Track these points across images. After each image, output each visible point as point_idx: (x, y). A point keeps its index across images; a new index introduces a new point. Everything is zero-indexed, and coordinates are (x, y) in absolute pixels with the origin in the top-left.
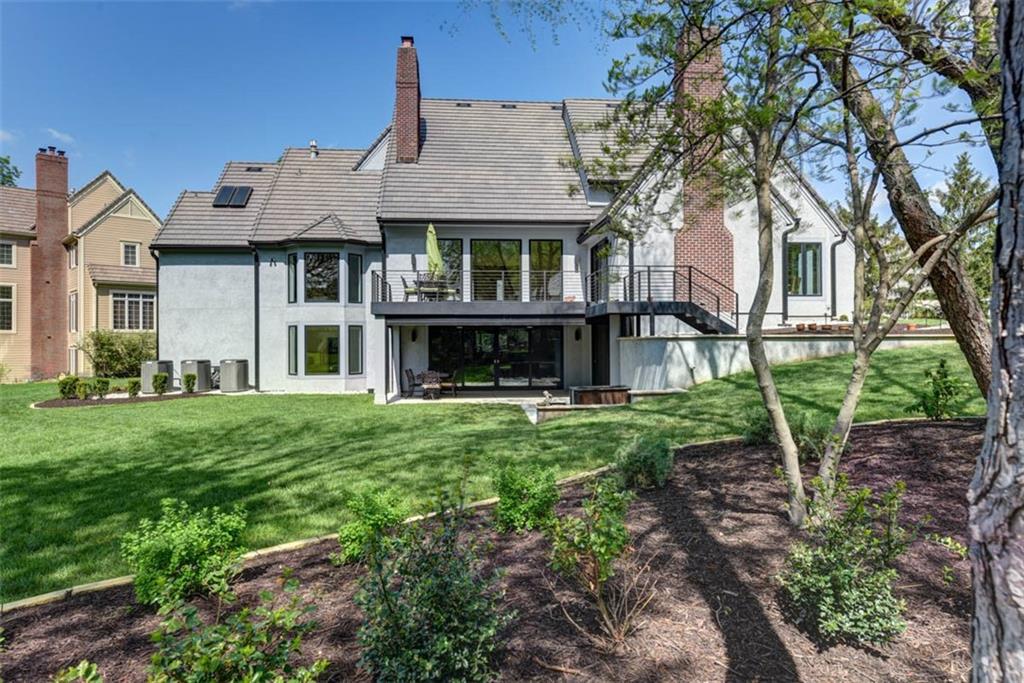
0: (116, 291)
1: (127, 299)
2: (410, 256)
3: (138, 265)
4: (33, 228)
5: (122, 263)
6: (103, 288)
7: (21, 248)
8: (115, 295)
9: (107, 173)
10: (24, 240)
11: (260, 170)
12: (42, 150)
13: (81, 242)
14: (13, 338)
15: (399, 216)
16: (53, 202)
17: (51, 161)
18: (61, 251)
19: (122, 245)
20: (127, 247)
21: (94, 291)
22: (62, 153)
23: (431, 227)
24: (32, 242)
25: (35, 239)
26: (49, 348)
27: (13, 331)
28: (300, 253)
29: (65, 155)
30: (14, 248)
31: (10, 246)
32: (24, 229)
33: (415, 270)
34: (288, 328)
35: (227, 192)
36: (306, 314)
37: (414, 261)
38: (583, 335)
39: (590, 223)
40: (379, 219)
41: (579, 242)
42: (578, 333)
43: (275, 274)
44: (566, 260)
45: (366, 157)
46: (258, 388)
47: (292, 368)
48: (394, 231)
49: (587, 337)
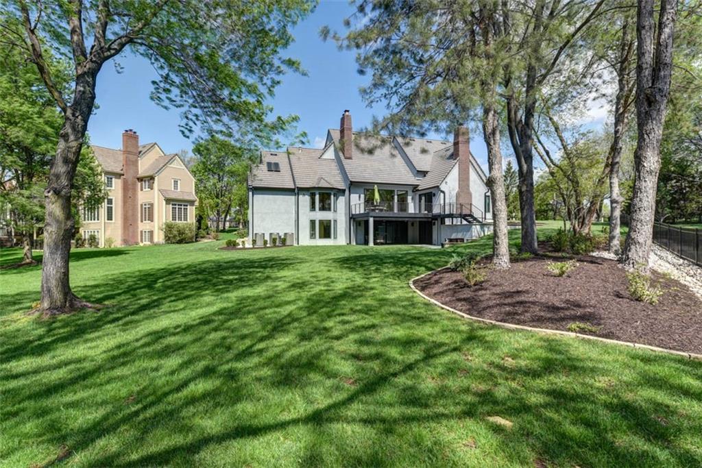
0: (174, 203)
1: (177, 207)
2: (358, 195)
3: (179, 190)
4: (122, 170)
5: (173, 189)
6: (168, 201)
7: (117, 180)
8: (173, 205)
9: (156, 144)
10: (119, 176)
11: (276, 155)
12: (127, 131)
13: (156, 178)
14: (113, 225)
15: (357, 180)
16: (132, 157)
17: (131, 137)
18: (135, 182)
19: (173, 181)
20: (175, 181)
21: (164, 202)
22: (135, 133)
23: (376, 186)
24: (122, 177)
25: (123, 175)
26: (131, 230)
27: (113, 221)
28: (317, 192)
29: (137, 134)
30: (113, 179)
31: (111, 178)
32: (118, 170)
33: (360, 200)
34: (311, 221)
35: (269, 164)
36: (320, 215)
37: (360, 197)
38: (415, 225)
39: (418, 185)
40: (351, 182)
41: (413, 191)
42: (413, 224)
43: (305, 200)
44: (409, 198)
45: (323, 154)
46: (298, 244)
47: (312, 236)
48: (354, 186)
49: (417, 226)
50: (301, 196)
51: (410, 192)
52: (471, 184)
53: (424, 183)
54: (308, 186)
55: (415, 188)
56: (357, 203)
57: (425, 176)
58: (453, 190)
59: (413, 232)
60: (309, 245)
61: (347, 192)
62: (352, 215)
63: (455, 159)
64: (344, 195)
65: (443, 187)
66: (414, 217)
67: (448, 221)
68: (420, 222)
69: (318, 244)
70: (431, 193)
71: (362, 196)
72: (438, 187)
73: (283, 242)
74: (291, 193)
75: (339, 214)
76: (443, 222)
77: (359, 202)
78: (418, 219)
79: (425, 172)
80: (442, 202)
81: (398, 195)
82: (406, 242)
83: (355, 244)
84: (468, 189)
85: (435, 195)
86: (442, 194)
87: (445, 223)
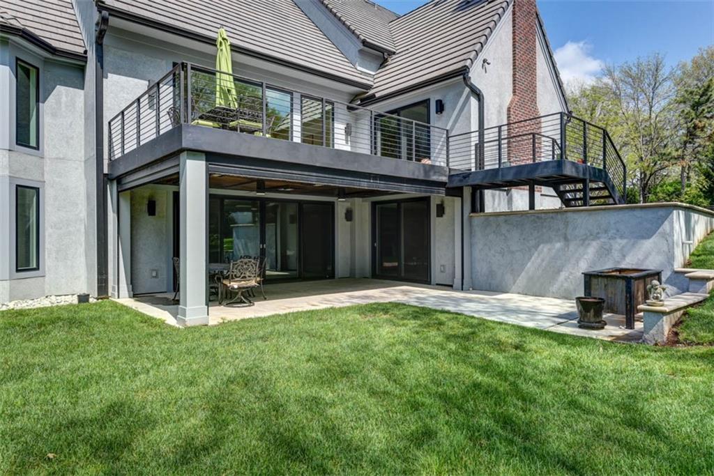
39: (369, 88)
42: (349, 215)
49: (364, 217)
51: (341, 111)
55: (362, 97)
57: (383, 63)
61: (91, 64)
62: (112, 161)
65: (476, 76)
67: (494, 202)
70: (426, 102)
72: (463, 72)
76: (477, 205)
79: (382, 52)
80: (474, 126)
85: (440, 107)
86: (474, 102)
87: (489, 209)
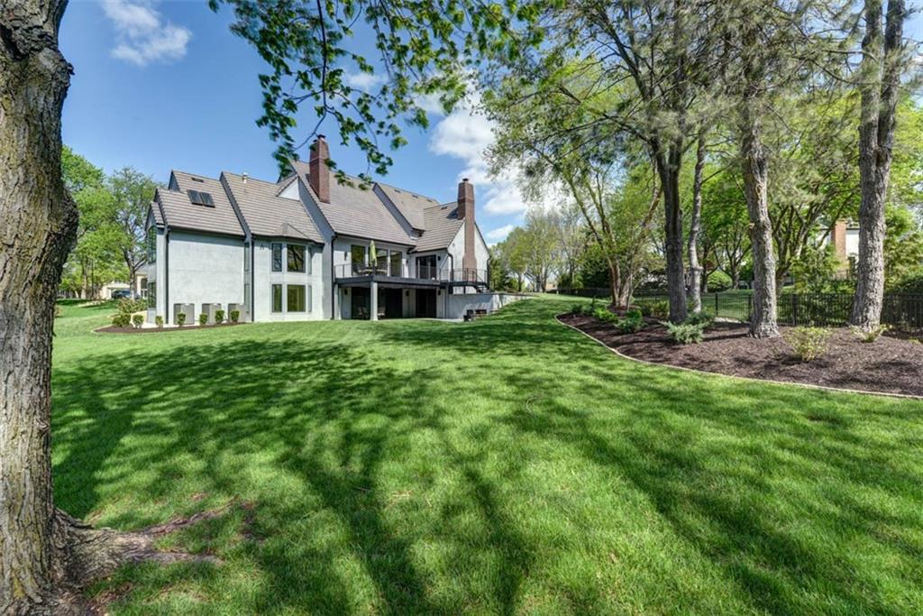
2: (343, 252)
11: (202, 181)
15: (344, 232)
23: (373, 243)
28: (284, 244)
33: (345, 259)
34: (274, 286)
35: (192, 194)
36: (288, 278)
37: (346, 255)
38: (410, 293)
39: (415, 246)
40: (336, 233)
41: (408, 253)
42: (407, 294)
43: (263, 255)
44: (404, 261)
45: (283, 190)
46: (253, 320)
47: (277, 307)
48: (338, 239)
49: (413, 294)
50: (257, 249)
51: (404, 254)
52: (476, 249)
53: (423, 245)
54: (270, 234)
55: (411, 250)
56: (343, 264)
57: (420, 236)
58: (459, 253)
59: (409, 303)
60: (270, 321)
61: (328, 247)
62: (337, 279)
63: (462, 219)
64: (321, 251)
65: (451, 250)
66: (408, 284)
67: (458, 291)
68: (417, 290)
69: (286, 320)
70: (435, 256)
71: (349, 254)
72: (446, 249)
73: (234, 317)
74: (238, 243)
75: (314, 278)
76: (451, 291)
77: (344, 262)
78: (414, 287)
79: (420, 230)
80: (450, 268)
81: (391, 256)
82: (400, 316)
83: (340, 318)
84: (473, 254)
85: (439, 258)
86: (450, 258)
87: (454, 293)
